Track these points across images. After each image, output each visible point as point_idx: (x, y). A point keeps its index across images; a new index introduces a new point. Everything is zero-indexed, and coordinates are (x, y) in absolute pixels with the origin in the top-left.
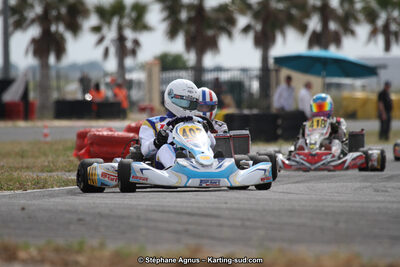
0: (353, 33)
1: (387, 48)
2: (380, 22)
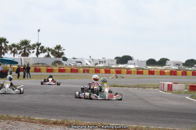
0: (7, 52)
1: (14, 56)
2: (13, 50)
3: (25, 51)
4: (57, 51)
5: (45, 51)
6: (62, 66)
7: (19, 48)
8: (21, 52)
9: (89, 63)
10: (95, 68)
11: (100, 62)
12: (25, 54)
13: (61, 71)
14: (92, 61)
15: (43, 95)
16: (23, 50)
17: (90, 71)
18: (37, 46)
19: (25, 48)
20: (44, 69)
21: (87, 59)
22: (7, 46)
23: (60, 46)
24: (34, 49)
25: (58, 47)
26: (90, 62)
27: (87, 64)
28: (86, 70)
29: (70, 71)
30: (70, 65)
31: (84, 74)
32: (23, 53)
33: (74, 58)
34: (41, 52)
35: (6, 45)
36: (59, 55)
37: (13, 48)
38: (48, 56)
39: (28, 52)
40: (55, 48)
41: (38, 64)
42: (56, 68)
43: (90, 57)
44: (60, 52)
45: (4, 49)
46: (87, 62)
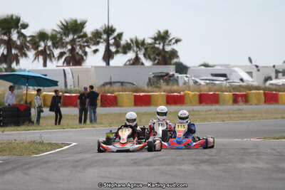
0: (26, 55)
1: (45, 65)
3: (72, 50)
4: (161, 47)
5: (126, 49)
6: (175, 87)
7: (57, 42)
8: (62, 54)
9: (246, 77)
10: (265, 89)
11: (277, 72)
12: (75, 60)
13: (173, 100)
14: (254, 71)
15: (135, 168)
16: (69, 47)
17: (253, 99)
18: (105, 36)
19: (73, 42)
20: (126, 96)
21: (242, 67)
22: (25, 36)
23: (166, 32)
24: (98, 43)
25: (163, 37)
26: (250, 74)
27: (242, 80)
28: (241, 96)
29: (197, 99)
30: (196, 82)
31: (236, 107)
32: (67, 55)
33: (206, 66)
34: (117, 52)
35: (21, 35)
36: (166, 57)
37: (42, 44)
38: (136, 61)
39: (80, 52)
40: (155, 39)
41: (110, 83)
42: (159, 94)
43: (250, 60)
44: (168, 49)
45: (17, 47)
46: (241, 75)
